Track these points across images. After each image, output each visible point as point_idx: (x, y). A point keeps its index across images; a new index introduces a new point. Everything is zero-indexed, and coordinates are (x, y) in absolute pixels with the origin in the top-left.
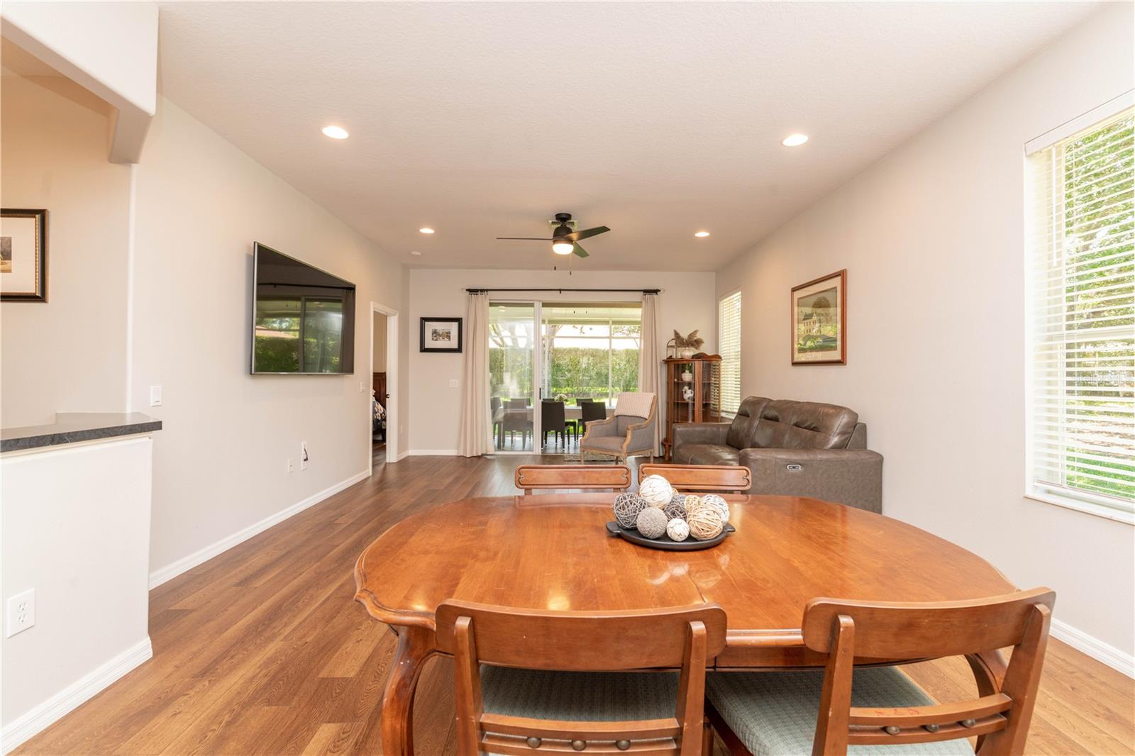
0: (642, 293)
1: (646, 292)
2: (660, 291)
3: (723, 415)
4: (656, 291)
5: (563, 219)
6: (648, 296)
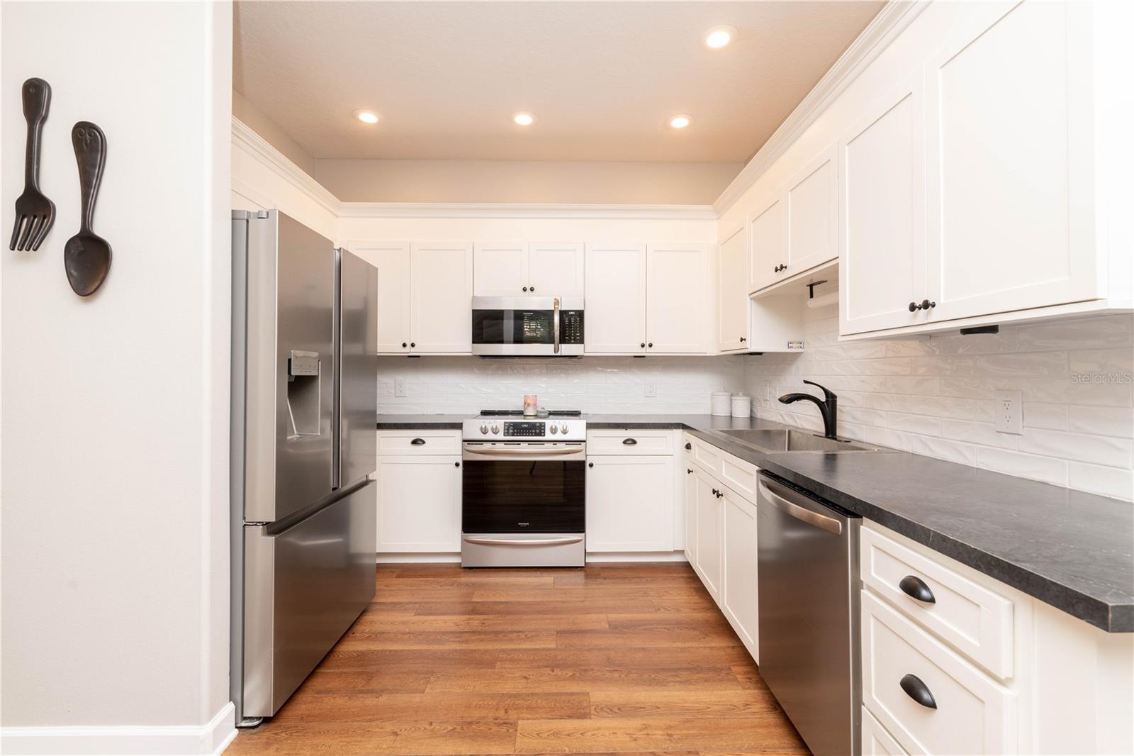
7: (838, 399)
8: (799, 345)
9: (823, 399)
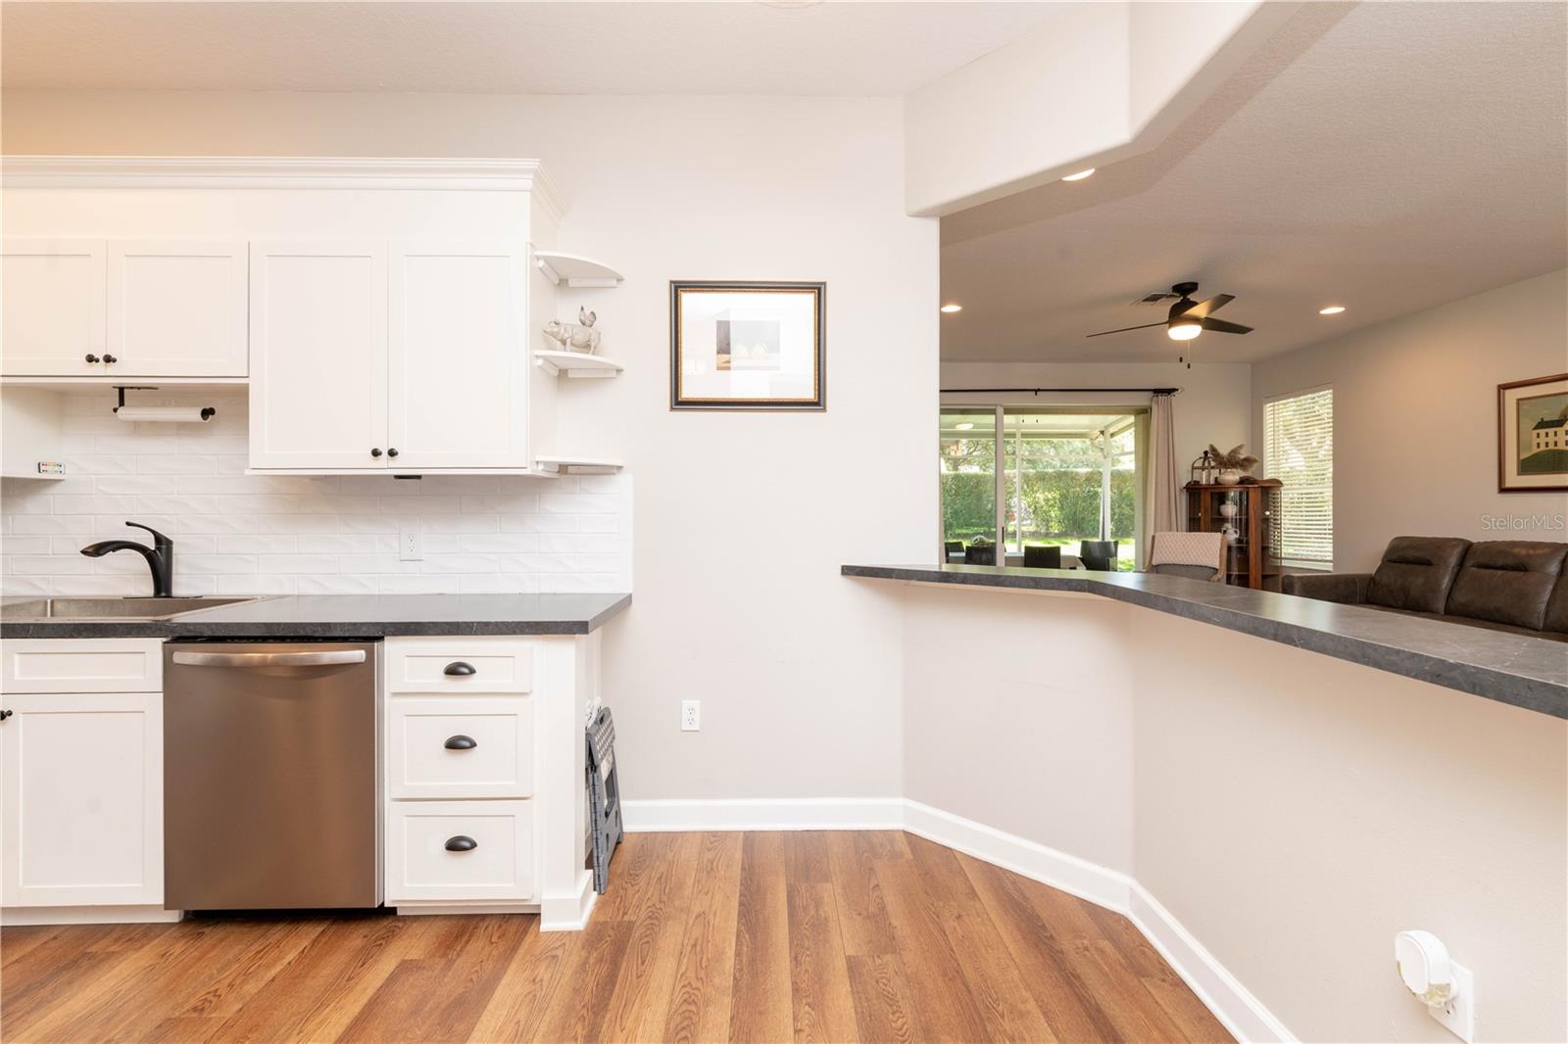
0: (1151, 394)
1: (1157, 392)
2: (1177, 390)
3: (1285, 563)
4: (1170, 391)
5: (1185, 291)
6: (1162, 398)
7: (174, 546)
8: (56, 468)
9: (152, 547)
